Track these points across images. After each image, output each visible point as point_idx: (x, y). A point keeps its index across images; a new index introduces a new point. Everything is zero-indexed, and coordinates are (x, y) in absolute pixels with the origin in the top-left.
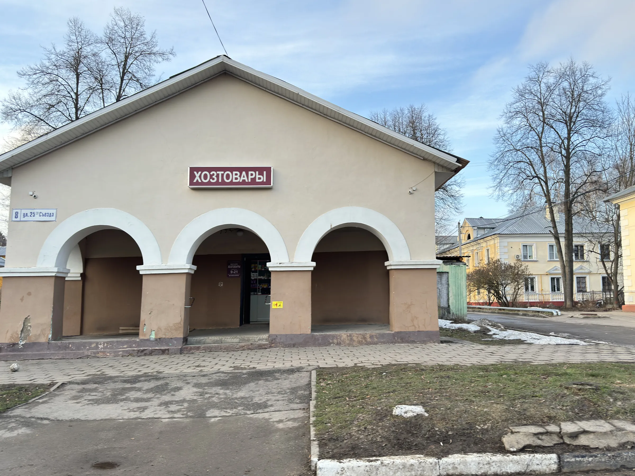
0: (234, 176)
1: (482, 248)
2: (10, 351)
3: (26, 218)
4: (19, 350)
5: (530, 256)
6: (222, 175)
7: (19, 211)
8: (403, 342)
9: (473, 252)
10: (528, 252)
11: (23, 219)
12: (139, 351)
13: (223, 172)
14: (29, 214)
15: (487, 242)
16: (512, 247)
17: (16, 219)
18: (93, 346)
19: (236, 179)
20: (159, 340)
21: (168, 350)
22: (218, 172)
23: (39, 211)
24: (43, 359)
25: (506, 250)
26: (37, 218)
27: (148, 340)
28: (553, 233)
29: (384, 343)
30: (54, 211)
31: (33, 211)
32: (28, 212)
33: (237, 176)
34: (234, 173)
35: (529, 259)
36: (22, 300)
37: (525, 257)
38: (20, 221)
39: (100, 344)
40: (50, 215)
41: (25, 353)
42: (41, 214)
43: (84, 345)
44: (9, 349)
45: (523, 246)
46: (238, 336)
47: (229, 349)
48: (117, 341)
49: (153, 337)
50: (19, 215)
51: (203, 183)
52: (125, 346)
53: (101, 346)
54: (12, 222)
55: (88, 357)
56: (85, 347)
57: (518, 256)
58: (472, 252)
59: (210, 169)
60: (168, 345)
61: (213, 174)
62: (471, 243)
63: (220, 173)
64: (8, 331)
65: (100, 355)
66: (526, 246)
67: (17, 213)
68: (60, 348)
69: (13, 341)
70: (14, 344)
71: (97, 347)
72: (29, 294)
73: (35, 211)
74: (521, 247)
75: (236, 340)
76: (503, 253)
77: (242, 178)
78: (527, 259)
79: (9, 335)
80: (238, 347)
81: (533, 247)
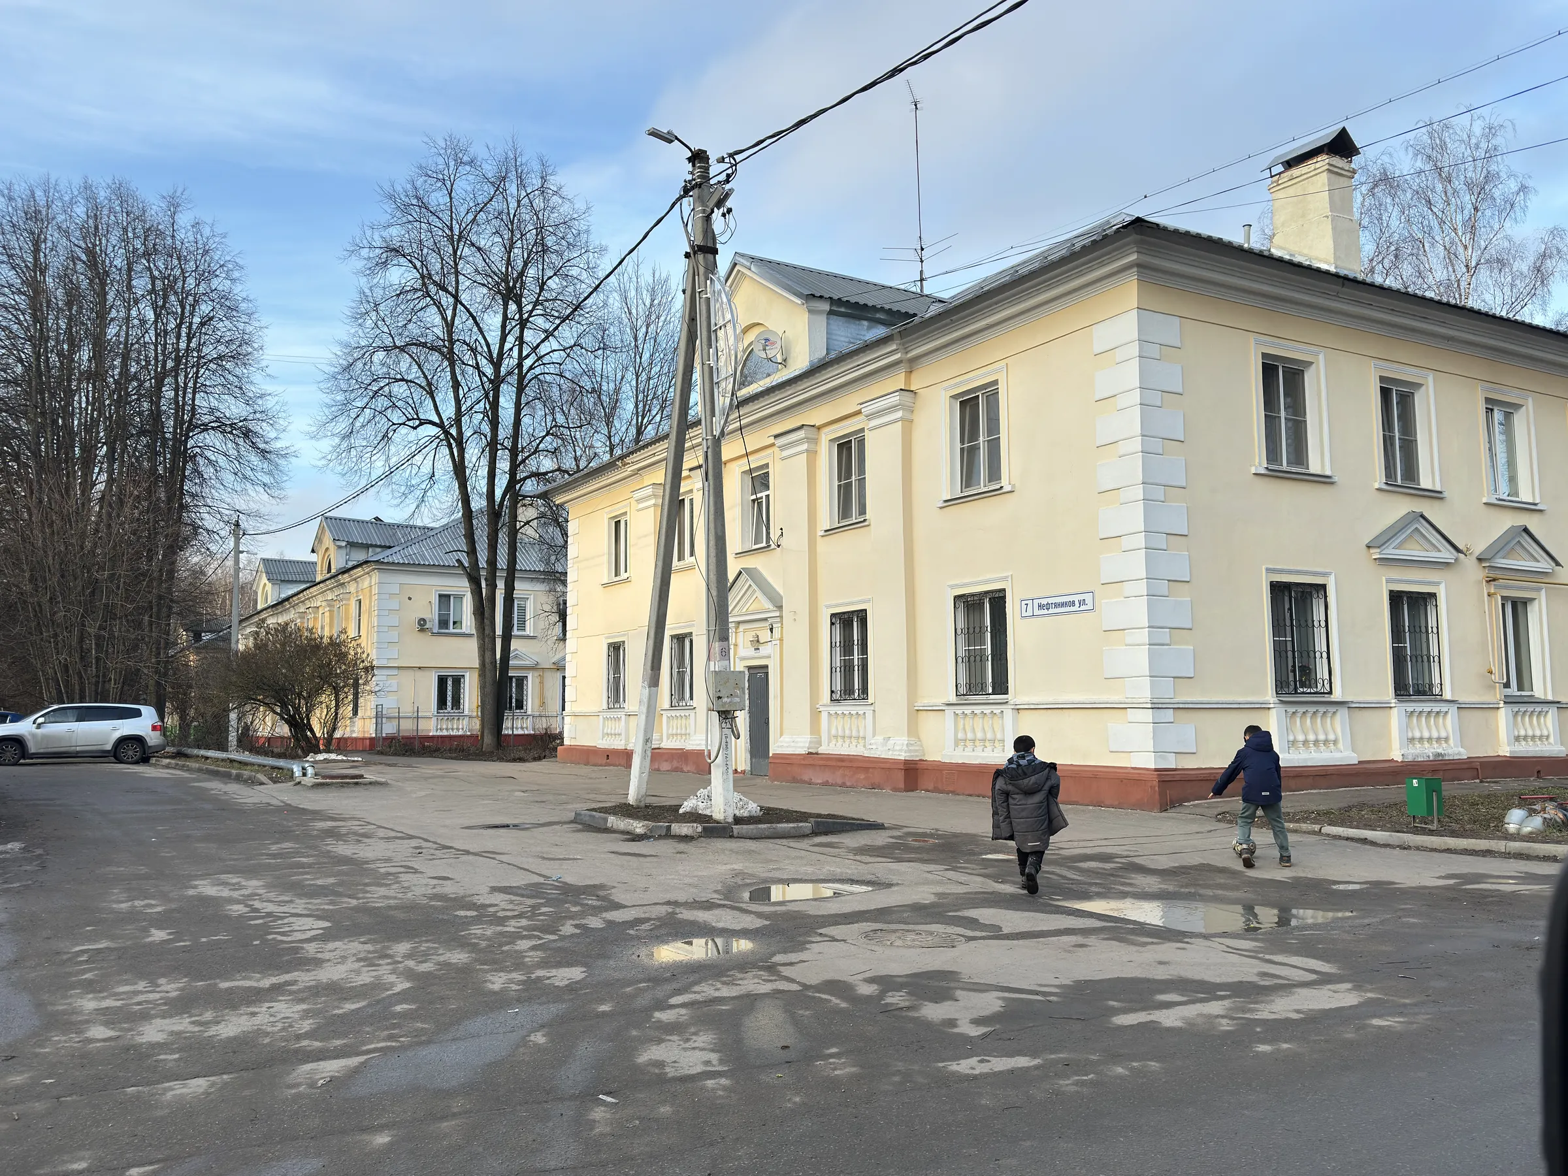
1: (347, 596)
5: (455, 623)
9: (333, 606)
10: (452, 612)
15: (357, 582)
16: (410, 599)
25: (394, 605)
28: (466, 565)
35: (452, 630)
37: (444, 623)
45: (440, 596)
57: (424, 620)
58: (329, 605)
62: (328, 582)
66: (448, 596)
74: (435, 600)
76: (386, 613)
78: (447, 628)
81: (465, 600)
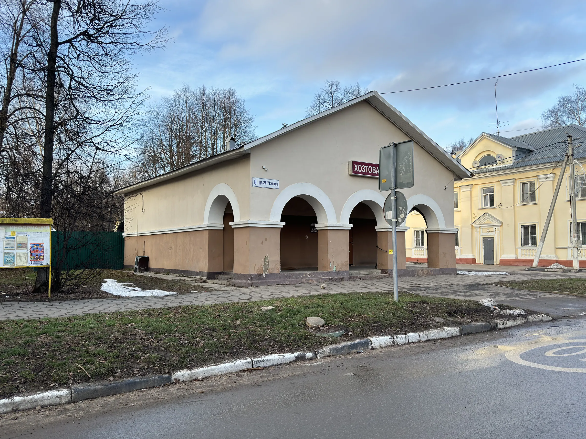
0: (373, 170)
2: (258, 280)
3: (261, 185)
4: (264, 279)
6: (368, 168)
7: (257, 179)
8: (443, 274)
11: (259, 186)
12: (329, 279)
13: (368, 166)
14: (263, 183)
17: (255, 185)
18: (304, 275)
19: (374, 171)
20: (338, 272)
21: (344, 278)
22: (366, 166)
23: (269, 181)
24: (279, 285)
26: (268, 185)
27: (332, 272)
29: (436, 274)
30: (277, 182)
31: (265, 180)
32: (262, 180)
33: (375, 170)
34: (373, 167)
36: (262, 243)
38: (258, 187)
39: (308, 275)
40: (276, 184)
41: (267, 281)
42: (270, 183)
43: (299, 275)
44: (257, 278)
46: (367, 271)
47: (363, 278)
48: (317, 273)
49: (334, 270)
50: (257, 182)
51: (359, 173)
52: (321, 276)
53: (308, 276)
54: (253, 187)
55: (304, 282)
56: (300, 276)
59: (362, 164)
60: (342, 275)
61: (364, 167)
63: (367, 167)
64: (255, 266)
65: (310, 281)
67: (255, 181)
68: (286, 277)
69: (259, 273)
70: (260, 275)
71: (306, 277)
72: (266, 239)
73: (266, 180)
75: (366, 273)
77: (377, 172)
79: (256, 268)
80: (375, 277)
